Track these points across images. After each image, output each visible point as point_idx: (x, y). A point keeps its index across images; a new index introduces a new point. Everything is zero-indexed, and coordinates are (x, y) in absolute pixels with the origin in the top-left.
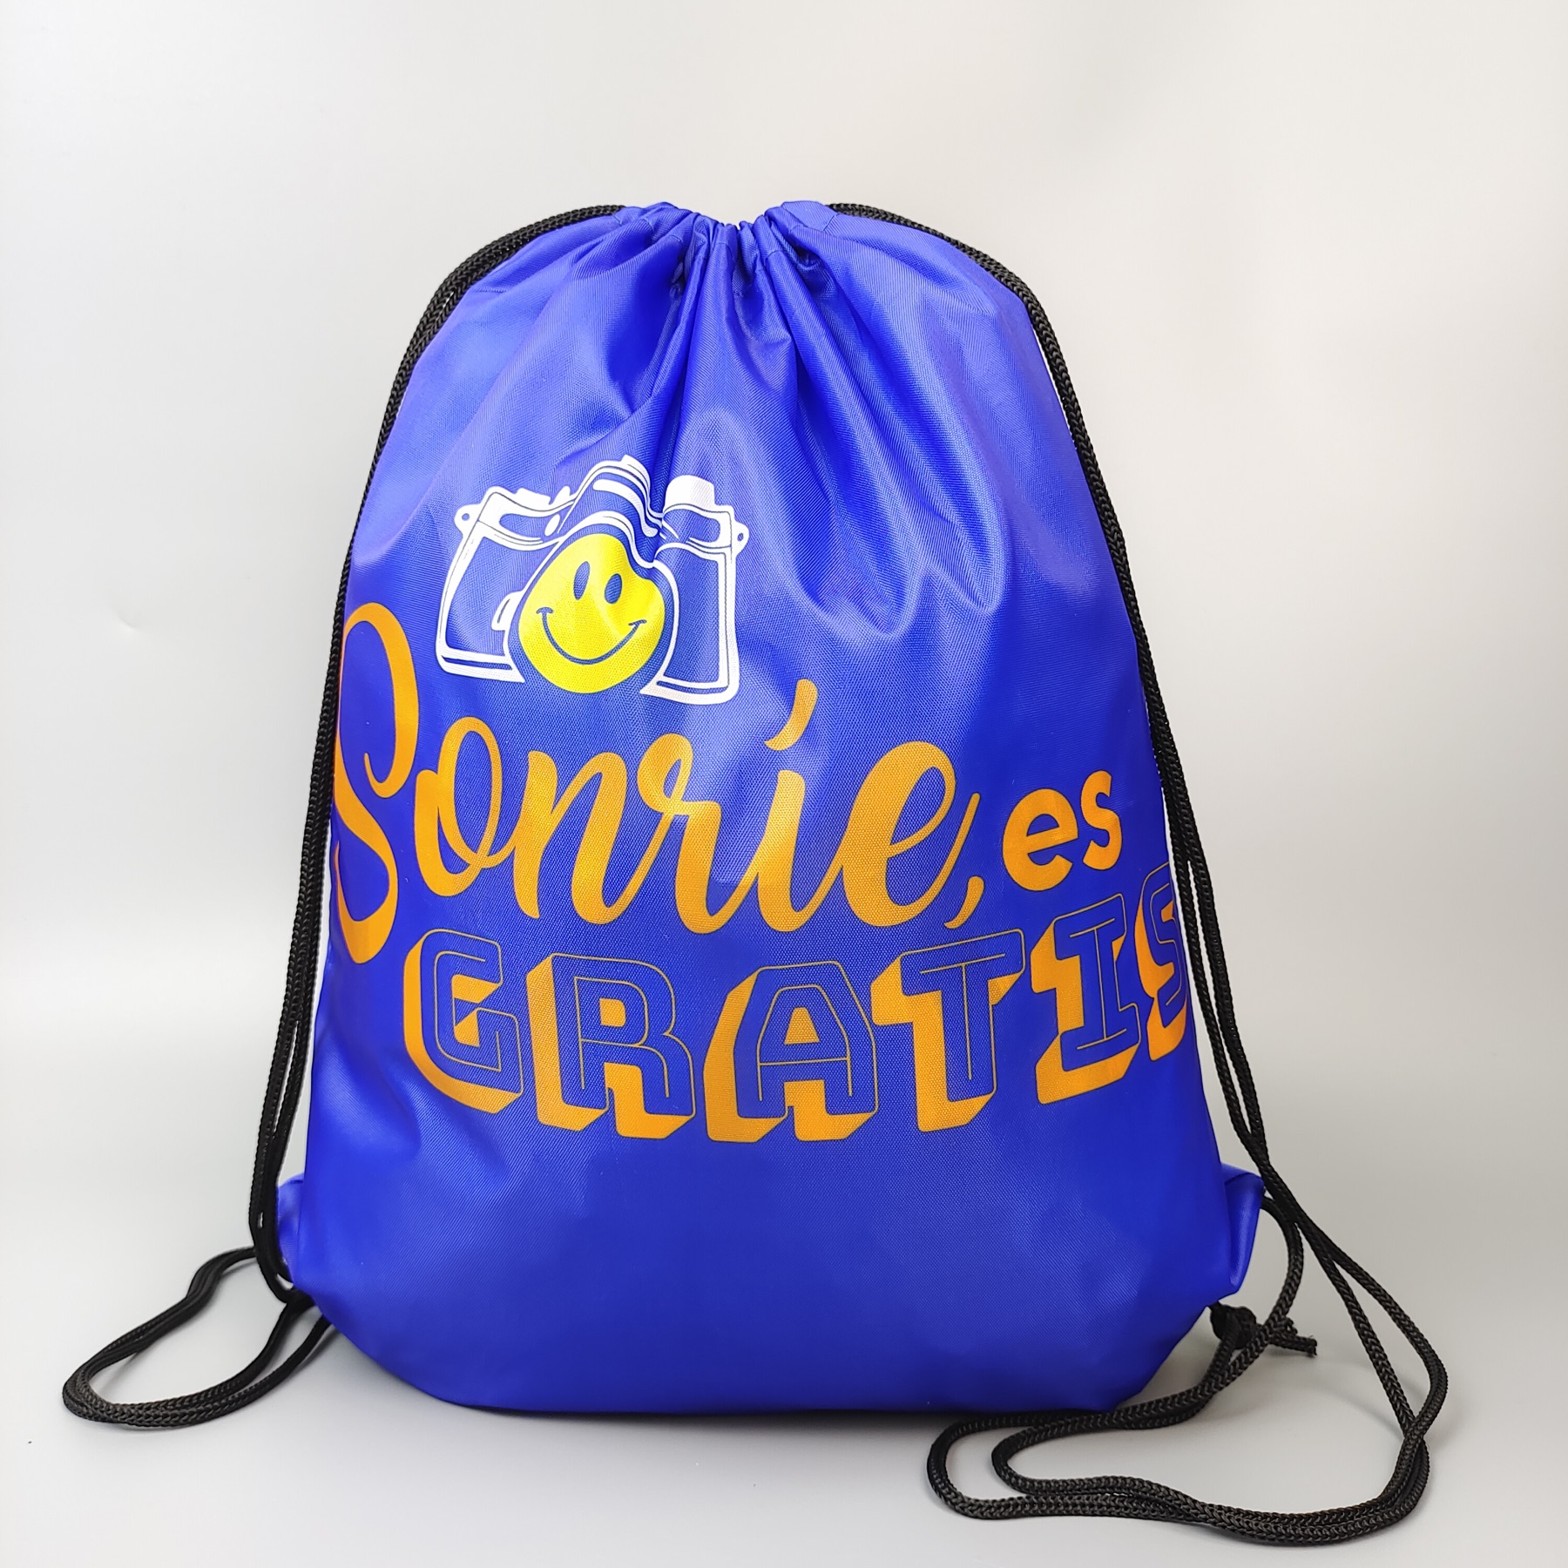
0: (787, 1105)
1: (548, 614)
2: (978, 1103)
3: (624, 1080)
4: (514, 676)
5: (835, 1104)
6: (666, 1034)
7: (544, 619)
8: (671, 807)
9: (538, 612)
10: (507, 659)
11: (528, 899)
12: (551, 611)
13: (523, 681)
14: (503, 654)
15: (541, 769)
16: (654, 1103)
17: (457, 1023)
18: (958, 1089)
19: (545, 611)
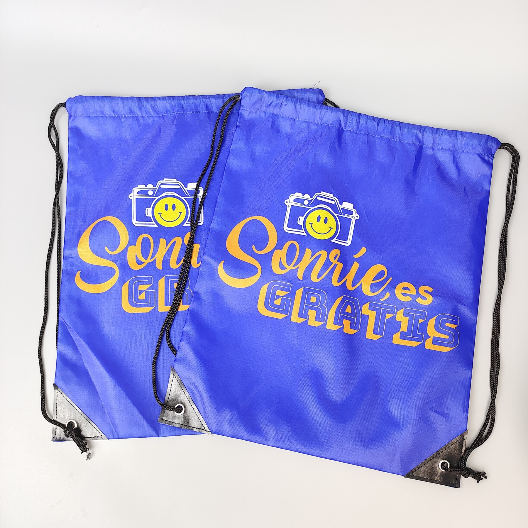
0: (343, 324)
2: (379, 337)
5: (352, 327)
6: (323, 305)
8: (334, 262)
12: (313, 224)
13: (306, 235)
14: (303, 230)
15: (308, 252)
16: (317, 319)
18: (375, 332)
19: (311, 224)
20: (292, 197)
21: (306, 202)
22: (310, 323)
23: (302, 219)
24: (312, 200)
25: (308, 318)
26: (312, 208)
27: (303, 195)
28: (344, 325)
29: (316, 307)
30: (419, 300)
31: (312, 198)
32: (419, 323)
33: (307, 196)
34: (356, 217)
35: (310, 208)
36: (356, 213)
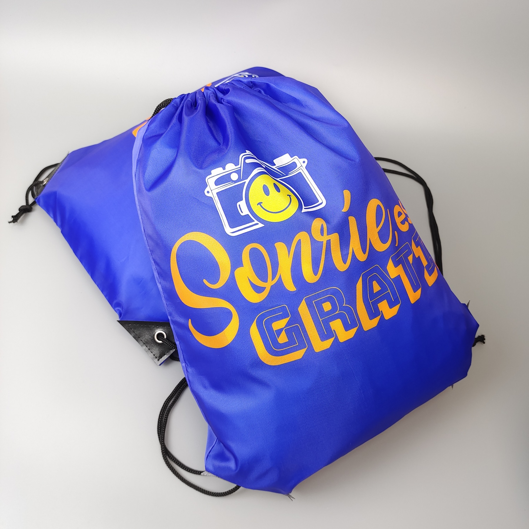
0: (380, 311)
1: (261, 204)
3: (337, 325)
4: (260, 226)
6: (344, 305)
7: (261, 206)
9: (258, 205)
10: (256, 222)
11: (290, 286)
12: (262, 203)
13: (263, 226)
14: (254, 221)
16: (348, 327)
19: (260, 204)
20: (211, 181)
21: (234, 177)
22: (342, 339)
23: (242, 204)
24: (241, 167)
25: (336, 335)
26: (247, 181)
27: (224, 169)
29: (337, 313)
31: (239, 166)
33: (230, 167)
34: (303, 164)
35: (245, 182)
36: (300, 160)
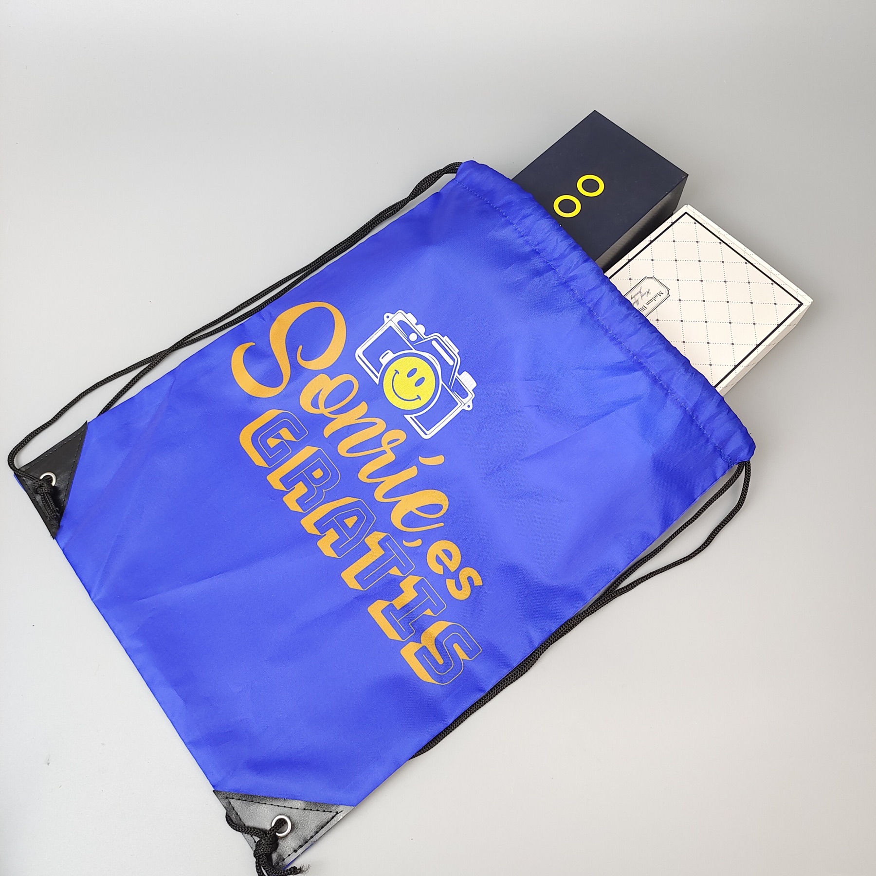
0: (326, 533)
2: (358, 587)
3: (300, 489)
4: (377, 381)
5: (334, 546)
7: (395, 374)
8: (386, 447)
9: (395, 370)
10: (379, 375)
11: (328, 431)
12: (398, 373)
13: (378, 384)
14: (378, 373)
15: (363, 408)
16: (299, 501)
17: (272, 438)
18: (358, 577)
19: (397, 372)
20: (400, 316)
21: (413, 337)
22: (286, 499)
23: (390, 355)
24: (425, 339)
25: (289, 492)
26: (414, 351)
27: (416, 324)
28: (325, 535)
29: (314, 485)
30: (450, 584)
31: (425, 337)
32: (424, 613)
33: (421, 329)
34: (466, 405)
35: (412, 349)
36: (471, 401)
